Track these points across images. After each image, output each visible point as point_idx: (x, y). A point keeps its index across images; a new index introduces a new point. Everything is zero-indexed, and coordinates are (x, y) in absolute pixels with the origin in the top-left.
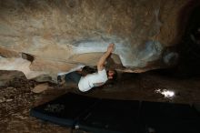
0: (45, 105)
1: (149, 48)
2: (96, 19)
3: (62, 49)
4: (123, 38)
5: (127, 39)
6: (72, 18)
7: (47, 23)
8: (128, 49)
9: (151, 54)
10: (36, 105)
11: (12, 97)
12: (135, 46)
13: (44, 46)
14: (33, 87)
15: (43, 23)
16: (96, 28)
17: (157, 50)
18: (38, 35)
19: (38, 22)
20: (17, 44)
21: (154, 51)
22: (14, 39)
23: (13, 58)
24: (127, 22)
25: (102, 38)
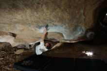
0: (22, 61)
1: (79, 30)
2: (50, 14)
4: (65, 25)
5: (67, 25)
6: (37, 14)
7: (24, 17)
8: (68, 31)
9: (80, 33)
10: (17, 61)
11: (3, 57)
12: (71, 29)
13: (22, 29)
14: (15, 51)
15: (22, 17)
16: (50, 19)
17: (83, 30)
18: (19, 23)
19: (19, 16)
20: (7, 28)
21: (81, 31)
22: (6, 25)
23: (5, 36)
24: (67, 16)
25: (53, 24)
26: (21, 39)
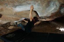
3: (10, 10)
5: (39, 2)
8: (40, 7)
14: (9, 27)
25: (27, 3)
26: (6, 18)
